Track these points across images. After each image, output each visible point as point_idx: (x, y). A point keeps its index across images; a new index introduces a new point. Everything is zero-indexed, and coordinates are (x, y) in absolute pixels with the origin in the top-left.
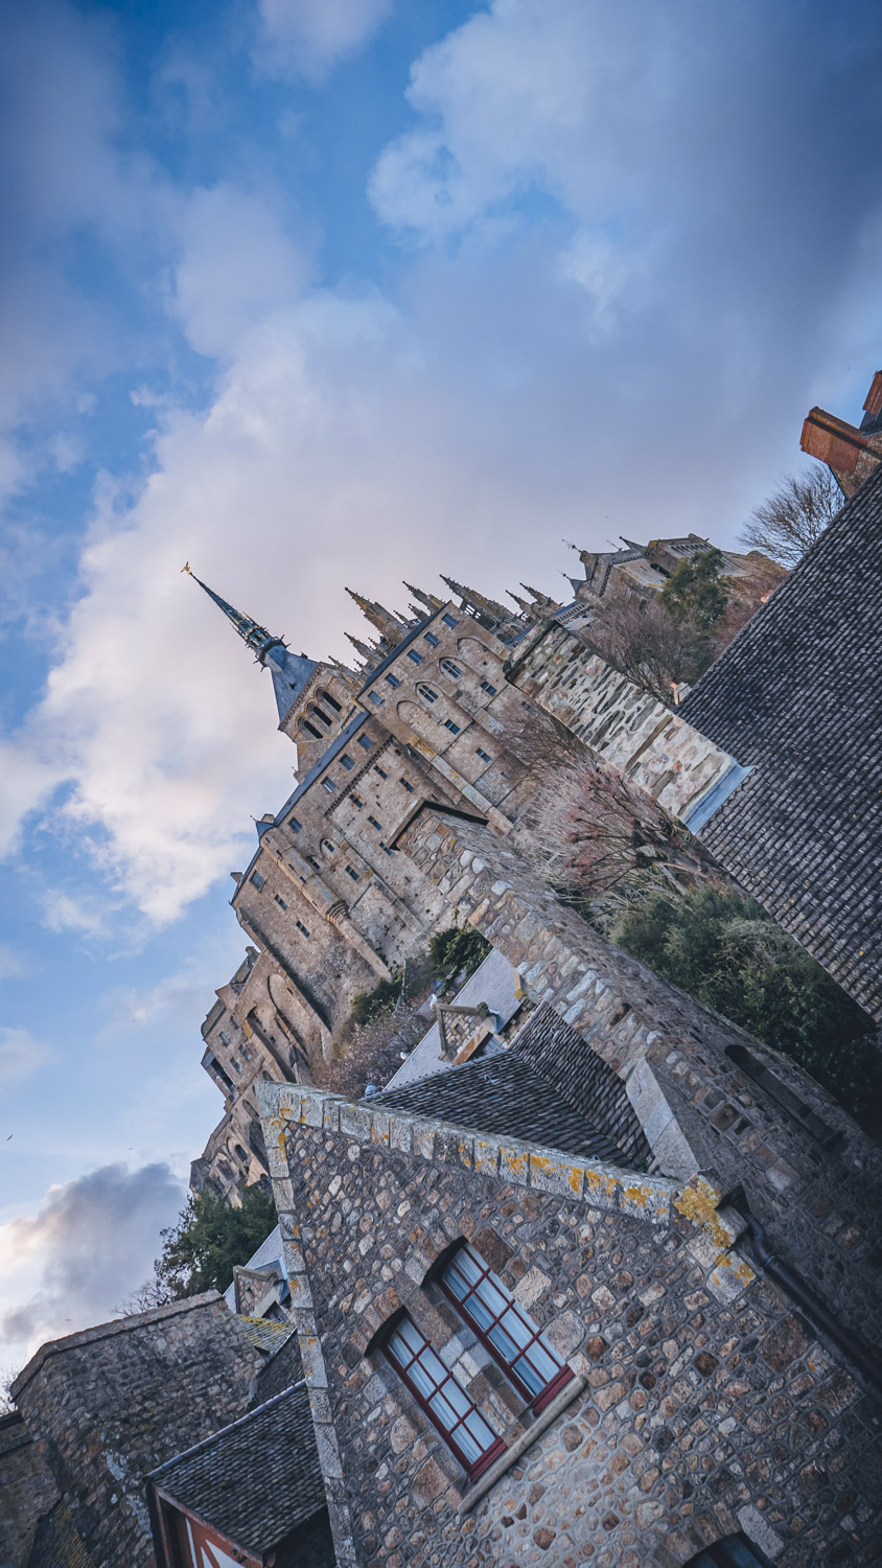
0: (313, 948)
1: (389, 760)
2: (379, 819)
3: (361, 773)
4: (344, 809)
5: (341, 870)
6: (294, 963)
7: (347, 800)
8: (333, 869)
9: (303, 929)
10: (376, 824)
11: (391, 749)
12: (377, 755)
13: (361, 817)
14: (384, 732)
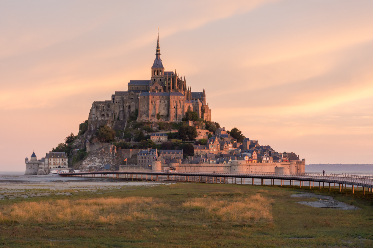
0: (144, 109)
1: (166, 101)
2: (161, 106)
3: (163, 100)
5: (153, 106)
6: (141, 108)
7: (160, 101)
9: (145, 106)
11: (167, 101)
14: (168, 99)
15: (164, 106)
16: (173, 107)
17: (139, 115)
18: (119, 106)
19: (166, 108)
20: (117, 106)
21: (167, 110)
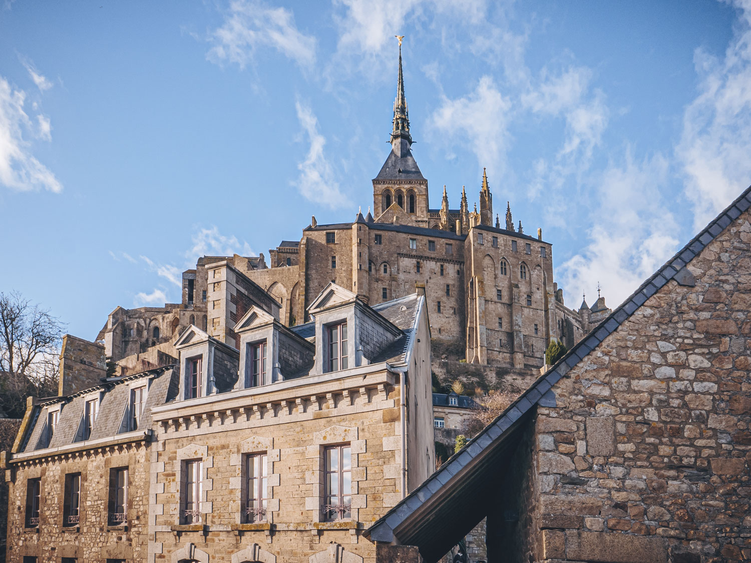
1: (451, 269)
3: (433, 259)
4: (409, 263)
5: (380, 286)
7: (414, 261)
11: (457, 267)
12: (449, 261)
13: (414, 277)
14: (462, 256)
15: (441, 293)
16: (492, 294)
19: (450, 303)
21: (457, 318)
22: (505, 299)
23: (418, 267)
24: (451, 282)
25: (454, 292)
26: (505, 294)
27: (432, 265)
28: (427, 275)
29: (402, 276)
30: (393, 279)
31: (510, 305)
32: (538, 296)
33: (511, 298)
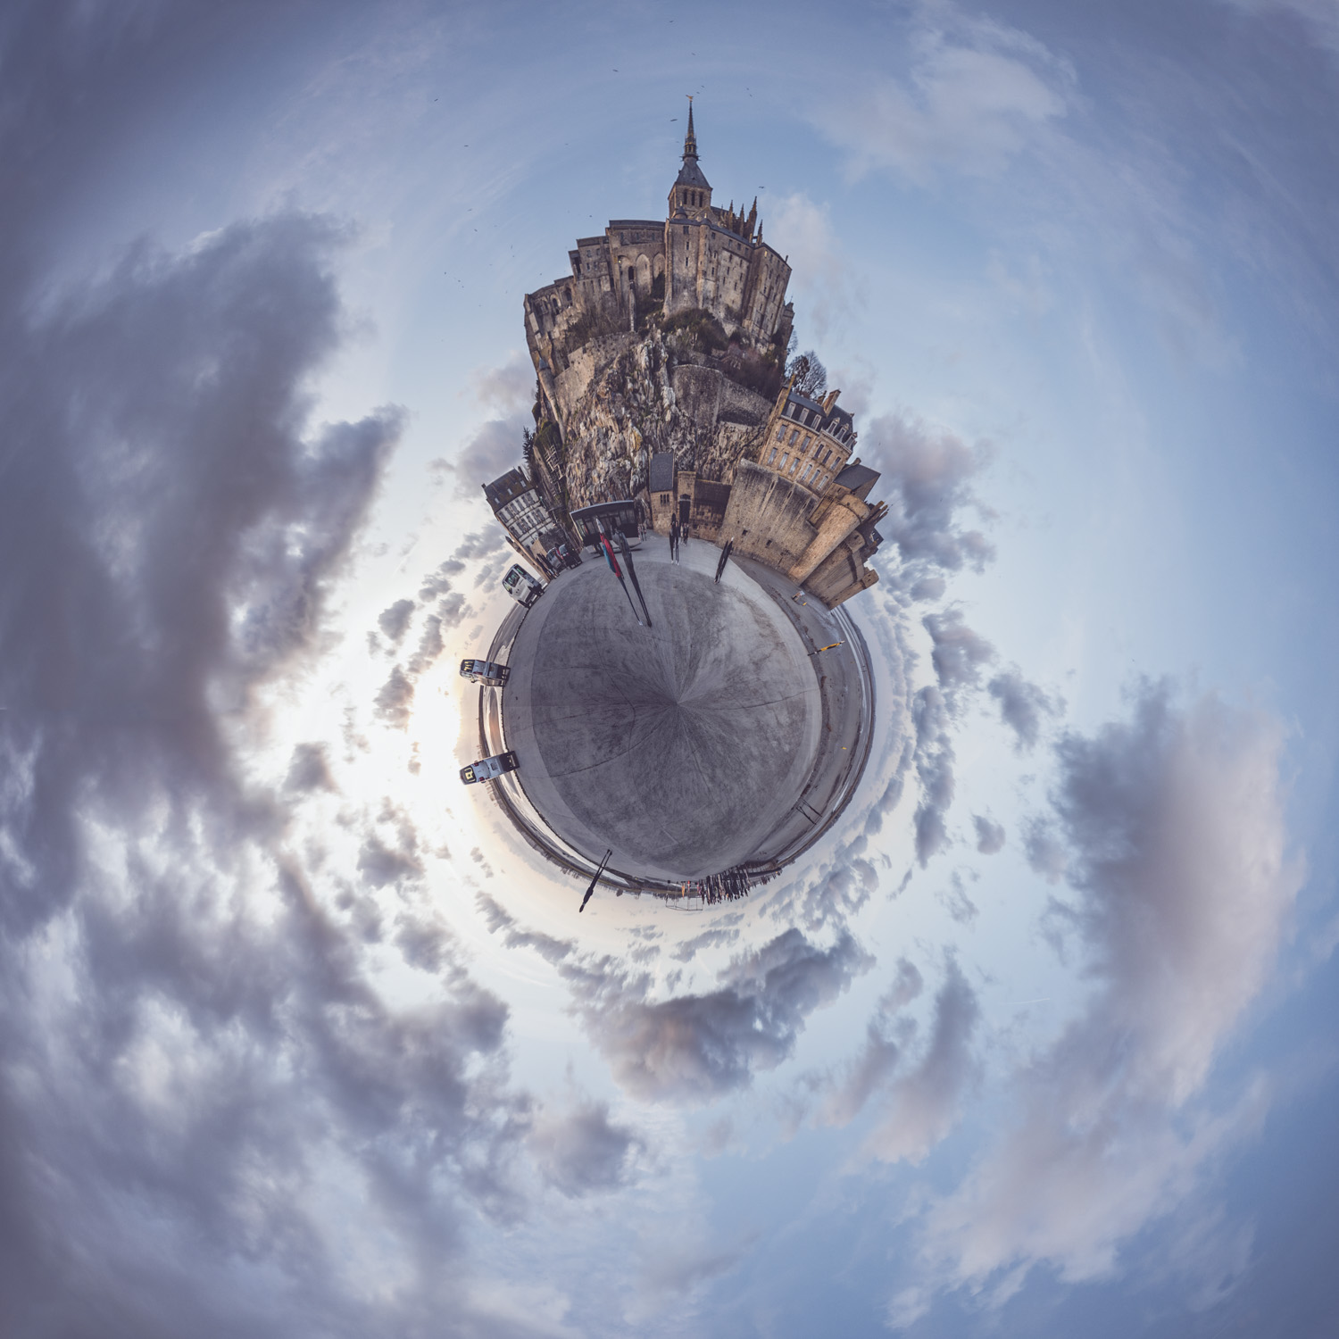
0: (685, 271)
2: (730, 272)
3: (738, 255)
4: (726, 254)
5: (712, 266)
6: (675, 266)
7: (729, 254)
8: (710, 262)
9: (687, 262)
10: (728, 271)
12: (745, 259)
13: (727, 264)
14: (751, 257)
15: (738, 278)
16: (763, 289)
17: (670, 290)
18: (599, 281)
19: (740, 286)
20: (592, 282)
22: (766, 294)
23: (731, 258)
24: (744, 272)
25: (743, 279)
26: (767, 290)
27: (736, 259)
28: (734, 264)
29: (722, 262)
30: (719, 263)
31: (767, 298)
32: (778, 297)
33: (769, 294)
